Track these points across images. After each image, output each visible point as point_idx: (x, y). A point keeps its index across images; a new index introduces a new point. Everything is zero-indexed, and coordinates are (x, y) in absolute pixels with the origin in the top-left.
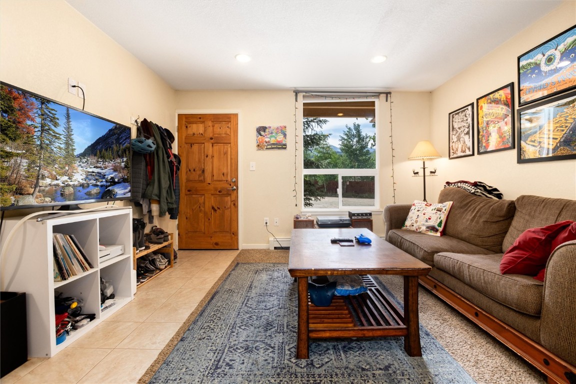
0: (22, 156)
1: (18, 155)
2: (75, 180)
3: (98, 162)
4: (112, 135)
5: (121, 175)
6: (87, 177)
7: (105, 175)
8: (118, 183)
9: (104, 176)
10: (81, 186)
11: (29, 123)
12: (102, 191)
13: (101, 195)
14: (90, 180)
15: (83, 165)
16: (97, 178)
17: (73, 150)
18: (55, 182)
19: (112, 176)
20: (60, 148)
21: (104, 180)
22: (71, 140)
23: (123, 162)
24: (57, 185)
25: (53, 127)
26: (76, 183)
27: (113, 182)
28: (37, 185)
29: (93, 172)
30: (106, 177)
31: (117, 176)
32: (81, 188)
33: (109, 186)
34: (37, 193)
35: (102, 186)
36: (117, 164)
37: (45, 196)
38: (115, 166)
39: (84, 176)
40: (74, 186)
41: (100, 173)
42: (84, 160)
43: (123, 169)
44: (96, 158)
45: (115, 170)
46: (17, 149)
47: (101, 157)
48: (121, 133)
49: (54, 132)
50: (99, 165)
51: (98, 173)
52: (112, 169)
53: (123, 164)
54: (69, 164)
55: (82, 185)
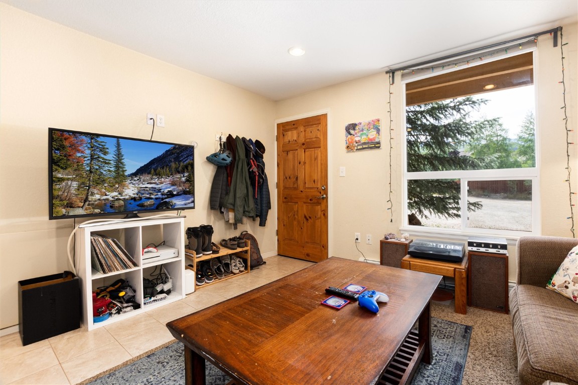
0: (72, 180)
1: (68, 179)
2: (126, 195)
3: (152, 179)
4: (170, 155)
5: (180, 188)
6: (139, 192)
7: (161, 190)
8: (178, 195)
9: (159, 190)
10: (132, 199)
11: (79, 155)
12: (158, 202)
13: (156, 206)
14: (143, 194)
15: (134, 182)
16: (151, 192)
17: (124, 171)
18: (105, 197)
19: (169, 189)
20: (109, 171)
21: (159, 194)
22: (122, 163)
23: (184, 177)
24: (108, 199)
25: (102, 156)
26: (127, 197)
27: (171, 195)
28: (86, 200)
29: (146, 188)
30: (162, 191)
31: (175, 190)
32: (132, 202)
33: (166, 198)
34: (86, 206)
35: (156, 199)
36: (175, 179)
37: (94, 208)
38: (173, 181)
39: (136, 191)
40: (124, 200)
41: (155, 188)
42: (136, 179)
43: (184, 183)
44: (150, 176)
45: (173, 184)
46: (68, 175)
47: (156, 175)
48: (181, 152)
49: (103, 159)
50: (154, 181)
51: (152, 188)
52: (169, 184)
53: (183, 179)
54: (121, 183)
55: (134, 199)
